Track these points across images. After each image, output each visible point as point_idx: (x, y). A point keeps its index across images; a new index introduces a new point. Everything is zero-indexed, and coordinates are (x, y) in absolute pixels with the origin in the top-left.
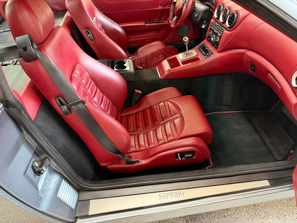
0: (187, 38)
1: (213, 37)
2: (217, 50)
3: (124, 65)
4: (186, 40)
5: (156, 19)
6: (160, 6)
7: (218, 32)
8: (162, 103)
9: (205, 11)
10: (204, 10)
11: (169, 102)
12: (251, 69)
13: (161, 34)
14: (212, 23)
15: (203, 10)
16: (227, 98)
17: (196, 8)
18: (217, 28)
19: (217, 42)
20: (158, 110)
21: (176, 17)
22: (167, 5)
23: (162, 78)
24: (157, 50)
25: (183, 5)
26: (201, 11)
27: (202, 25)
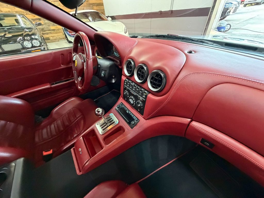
0: (100, 110)
1: (131, 98)
2: (143, 115)
5: (63, 77)
7: (137, 95)
9: (111, 67)
12: (203, 143)
14: (125, 82)
15: (108, 66)
17: (100, 65)
18: (134, 89)
21: (80, 78)
22: (70, 63)
25: (83, 64)
27: (112, 80)
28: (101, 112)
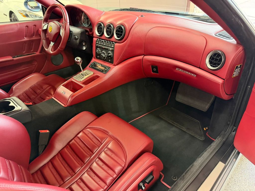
0: (79, 58)
1: (103, 53)
2: (113, 64)
3: (10, 105)
4: (79, 61)
5: (24, 51)
6: (25, 38)
7: (107, 47)
8: (81, 134)
9: (82, 33)
10: (80, 33)
11: (88, 130)
12: (153, 71)
13: (35, 66)
14: (96, 42)
16: (134, 105)
17: (72, 31)
18: (105, 44)
19: (110, 56)
20: (81, 144)
21: (52, 44)
22: (33, 36)
23: (66, 106)
24: (37, 82)
25: (59, 29)
26: (77, 34)
27: (83, 47)
28: (80, 60)
